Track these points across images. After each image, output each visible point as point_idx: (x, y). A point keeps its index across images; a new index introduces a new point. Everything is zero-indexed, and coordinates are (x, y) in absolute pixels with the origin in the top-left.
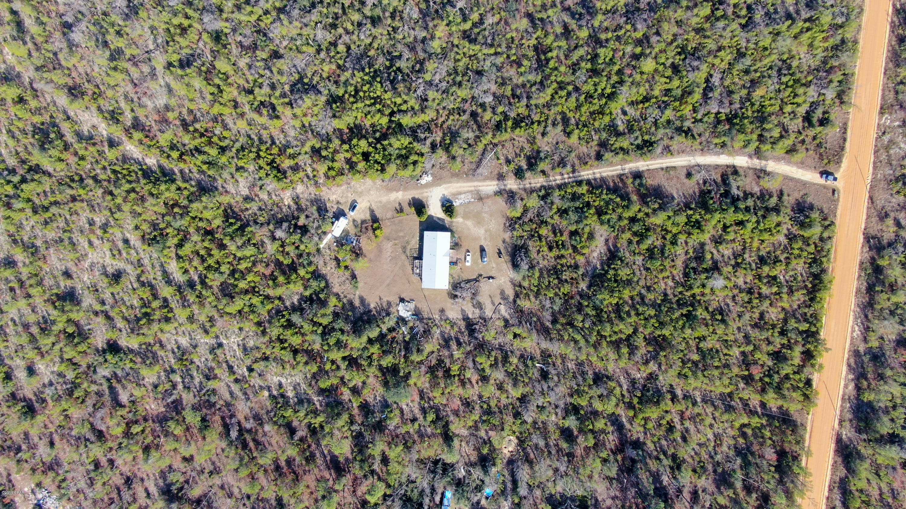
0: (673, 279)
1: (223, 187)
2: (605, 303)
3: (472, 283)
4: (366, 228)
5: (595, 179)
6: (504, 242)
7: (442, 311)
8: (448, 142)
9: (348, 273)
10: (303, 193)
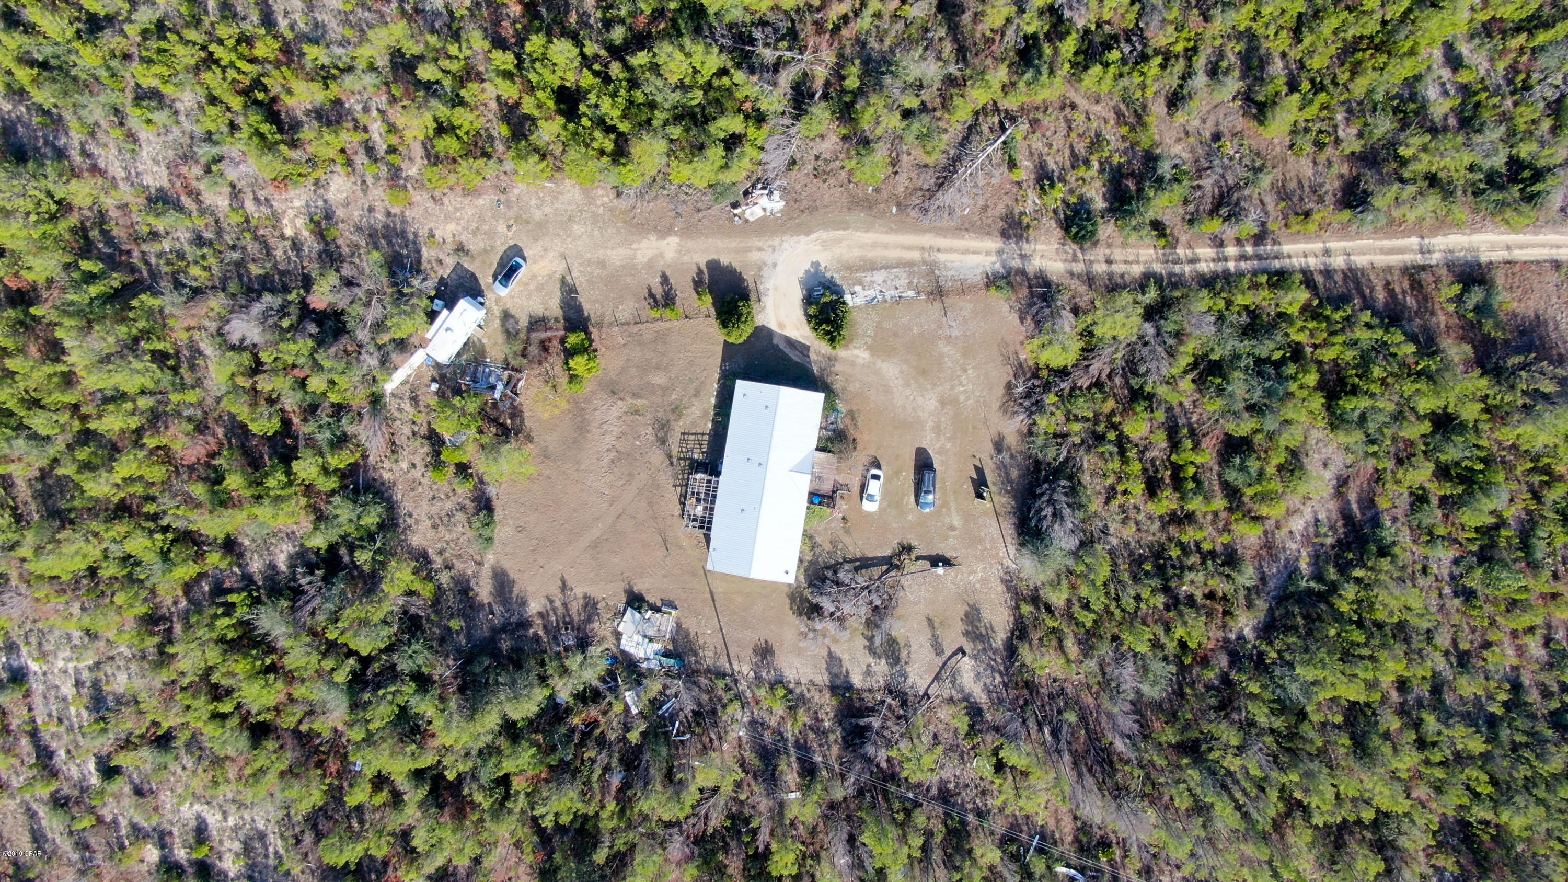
0: (1547, 641)
1: (85, 154)
2: (1324, 695)
3: (876, 571)
4: (544, 346)
5: (1327, 273)
6: (999, 445)
7: (765, 652)
8: (852, 83)
9: (464, 490)
10: (346, 204)
